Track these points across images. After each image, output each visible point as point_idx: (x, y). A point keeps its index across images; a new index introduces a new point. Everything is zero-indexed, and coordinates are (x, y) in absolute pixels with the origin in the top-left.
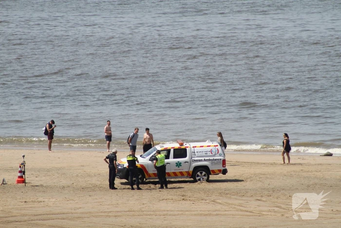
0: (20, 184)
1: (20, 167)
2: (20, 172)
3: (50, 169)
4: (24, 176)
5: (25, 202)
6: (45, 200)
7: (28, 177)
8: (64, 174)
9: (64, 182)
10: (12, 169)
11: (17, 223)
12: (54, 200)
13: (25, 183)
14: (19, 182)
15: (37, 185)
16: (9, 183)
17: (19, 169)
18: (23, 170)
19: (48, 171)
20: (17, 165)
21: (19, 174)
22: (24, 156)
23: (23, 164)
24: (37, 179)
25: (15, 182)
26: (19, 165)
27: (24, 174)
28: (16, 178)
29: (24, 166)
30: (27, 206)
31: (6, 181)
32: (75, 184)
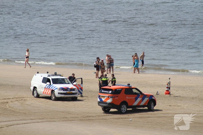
0: (167, 95)
1: (167, 85)
2: (167, 88)
3: (185, 87)
4: (169, 90)
5: (170, 106)
6: (181, 105)
7: (172, 91)
8: (193, 90)
9: (194, 95)
10: (162, 86)
11: (164, 118)
12: (187, 105)
13: (170, 94)
14: (166, 94)
15: (177, 96)
16: (160, 94)
17: (167, 86)
18: (169, 87)
19: (184, 87)
20: (165, 83)
21: (167, 89)
22: (170, 79)
23: (169, 83)
24: (177, 92)
25: (164, 94)
26: (167, 84)
27: (169, 89)
28: (165, 91)
29: (170, 84)
30: (171, 108)
31: (159, 93)
32: (200, 96)
